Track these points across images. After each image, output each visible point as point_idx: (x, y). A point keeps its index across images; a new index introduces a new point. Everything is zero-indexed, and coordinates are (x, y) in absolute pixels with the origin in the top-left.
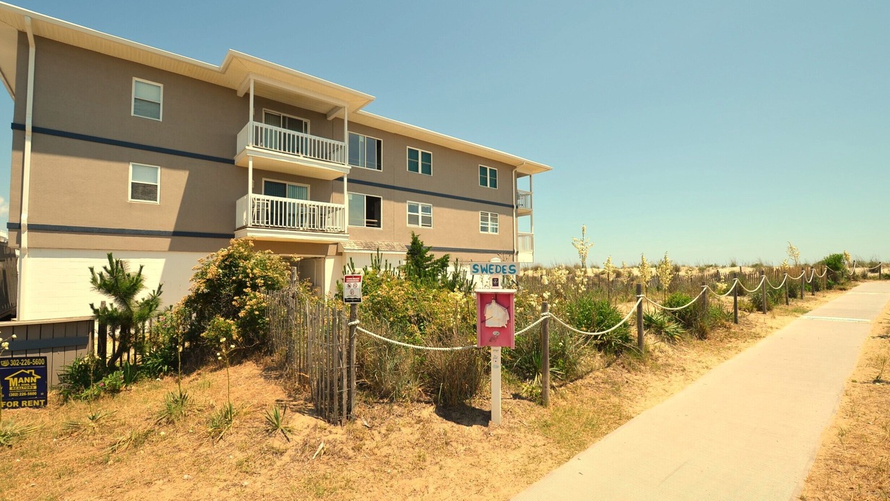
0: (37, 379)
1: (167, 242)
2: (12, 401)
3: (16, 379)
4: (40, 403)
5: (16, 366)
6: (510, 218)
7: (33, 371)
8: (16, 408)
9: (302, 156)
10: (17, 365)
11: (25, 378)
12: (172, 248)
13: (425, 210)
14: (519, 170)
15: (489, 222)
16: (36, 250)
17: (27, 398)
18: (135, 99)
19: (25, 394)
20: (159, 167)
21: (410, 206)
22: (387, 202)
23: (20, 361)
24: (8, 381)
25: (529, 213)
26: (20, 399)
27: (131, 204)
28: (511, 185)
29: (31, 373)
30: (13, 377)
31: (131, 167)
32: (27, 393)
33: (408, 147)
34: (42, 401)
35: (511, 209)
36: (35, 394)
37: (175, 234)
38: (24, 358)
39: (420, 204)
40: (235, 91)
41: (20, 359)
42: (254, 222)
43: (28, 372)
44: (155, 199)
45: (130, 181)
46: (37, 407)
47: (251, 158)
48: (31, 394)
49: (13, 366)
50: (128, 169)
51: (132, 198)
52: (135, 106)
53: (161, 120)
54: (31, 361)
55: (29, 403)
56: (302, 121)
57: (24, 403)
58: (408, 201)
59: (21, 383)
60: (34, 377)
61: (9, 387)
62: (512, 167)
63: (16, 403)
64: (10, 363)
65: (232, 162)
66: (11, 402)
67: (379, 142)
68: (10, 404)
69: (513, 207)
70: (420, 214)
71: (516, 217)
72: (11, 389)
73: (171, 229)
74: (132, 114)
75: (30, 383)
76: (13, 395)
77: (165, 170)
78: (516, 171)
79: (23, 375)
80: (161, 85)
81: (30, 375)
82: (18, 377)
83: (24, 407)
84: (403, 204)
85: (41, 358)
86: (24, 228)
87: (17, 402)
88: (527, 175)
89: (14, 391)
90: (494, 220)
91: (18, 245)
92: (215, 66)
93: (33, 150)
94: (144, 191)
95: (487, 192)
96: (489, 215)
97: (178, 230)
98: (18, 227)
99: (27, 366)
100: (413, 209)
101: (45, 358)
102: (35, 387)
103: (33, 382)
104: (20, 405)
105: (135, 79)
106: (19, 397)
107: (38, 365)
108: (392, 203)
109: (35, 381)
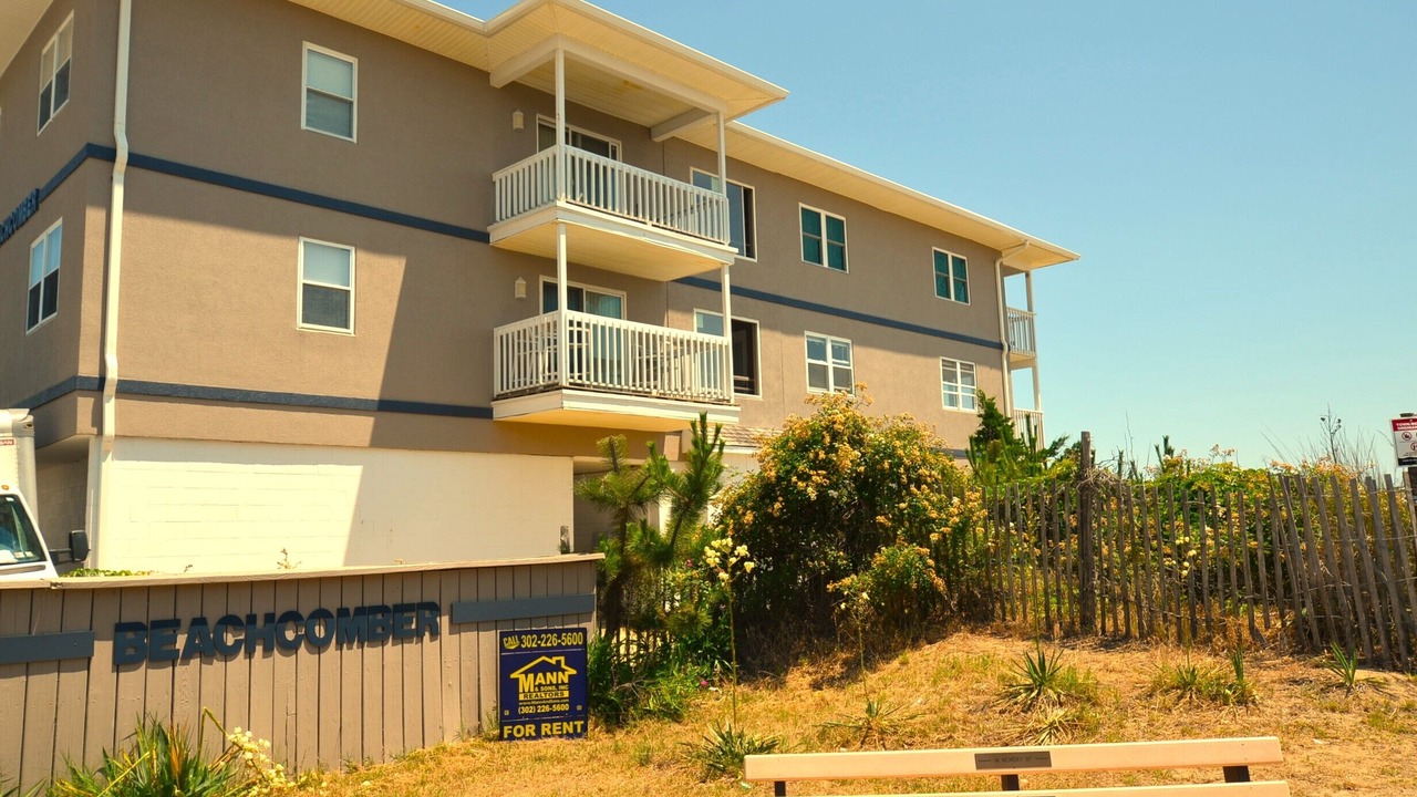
0: (570, 676)
1: (364, 425)
2: (524, 724)
3: (531, 676)
4: (575, 727)
5: (532, 649)
6: (995, 373)
7: (562, 659)
8: (530, 738)
9: (650, 223)
10: (534, 646)
11: (548, 674)
12: (379, 441)
13: (840, 353)
14: (1007, 261)
15: (959, 385)
16: (135, 443)
17: (552, 717)
18: (309, 90)
19: (547, 709)
20: (353, 249)
21: (810, 344)
22: (768, 333)
23: (539, 639)
24: (517, 680)
25: (1029, 362)
26: (537, 719)
27: (302, 335)
28: (994, 295)
29: (559, 662)
30: (526, 673)
31: (301, 248)
32: (551, 705)
33: (801, 205)
34: (579, 723)
35: (997, 351)
36: (566, 707)
37: (385, 406)
38: (546, 632)
39: (829, 338)
40: (485, 75)
41: (539, 633)
42: (572, 377)
43: (553, 661)
44: (346, 326)
45: (301, 280)
46: (569, 735)
47: (563, 228)
48: (557, 708)
49: (527, 649)
50: (297, 251)
51: (305, 320)
52: (308, 106)
53: (355, 140)
54: (559, 637)
55: (555, 728)
56: (607, 144)
57: (545, 728)
58: (807, 333)
59: (540, 685)
60: (563, 671)
61: (518, 693)
62: (995, 254)
63: (530, 729)
64: (521, 642)
65: (483, 237)
66: (521, 727)
67: (748, 192)
68: (519, 731)
69: (1001, 347)
70: (830, 363)
71: (1009, 372)
72: (521, 697)
73: (373, 392)
74: (303, 126)
75: (557, 685)
76: (525, 710)
77: (363, 256)
78: (1001, 264)
79: (545, 668)
80: (353, 60)
81: (557, 668)
82: (535, 671)
83: (547, 736)
84: (797, 340)
85: (577, 630)
86: (110, 389)
87: (533, 727)
88: (1018, 272)
89: (528, 703)
90: (968, 376)
91: (95, 430)
92: (476, 20)
93: (127, 207)
94: (326, 305)
95: (948, 311)
96: (958, 366)
97: (389, 397)
98: (96, 386)
99: (553, 647)
100: (816, 350)
101: (584, 631)
102: (566, 694)
103: (563, 683)
104: (538, 735)
105: (307, 45)
106: (537, 714)
107: (572, 646)
108: (778, 335)
109: (566, 681)
